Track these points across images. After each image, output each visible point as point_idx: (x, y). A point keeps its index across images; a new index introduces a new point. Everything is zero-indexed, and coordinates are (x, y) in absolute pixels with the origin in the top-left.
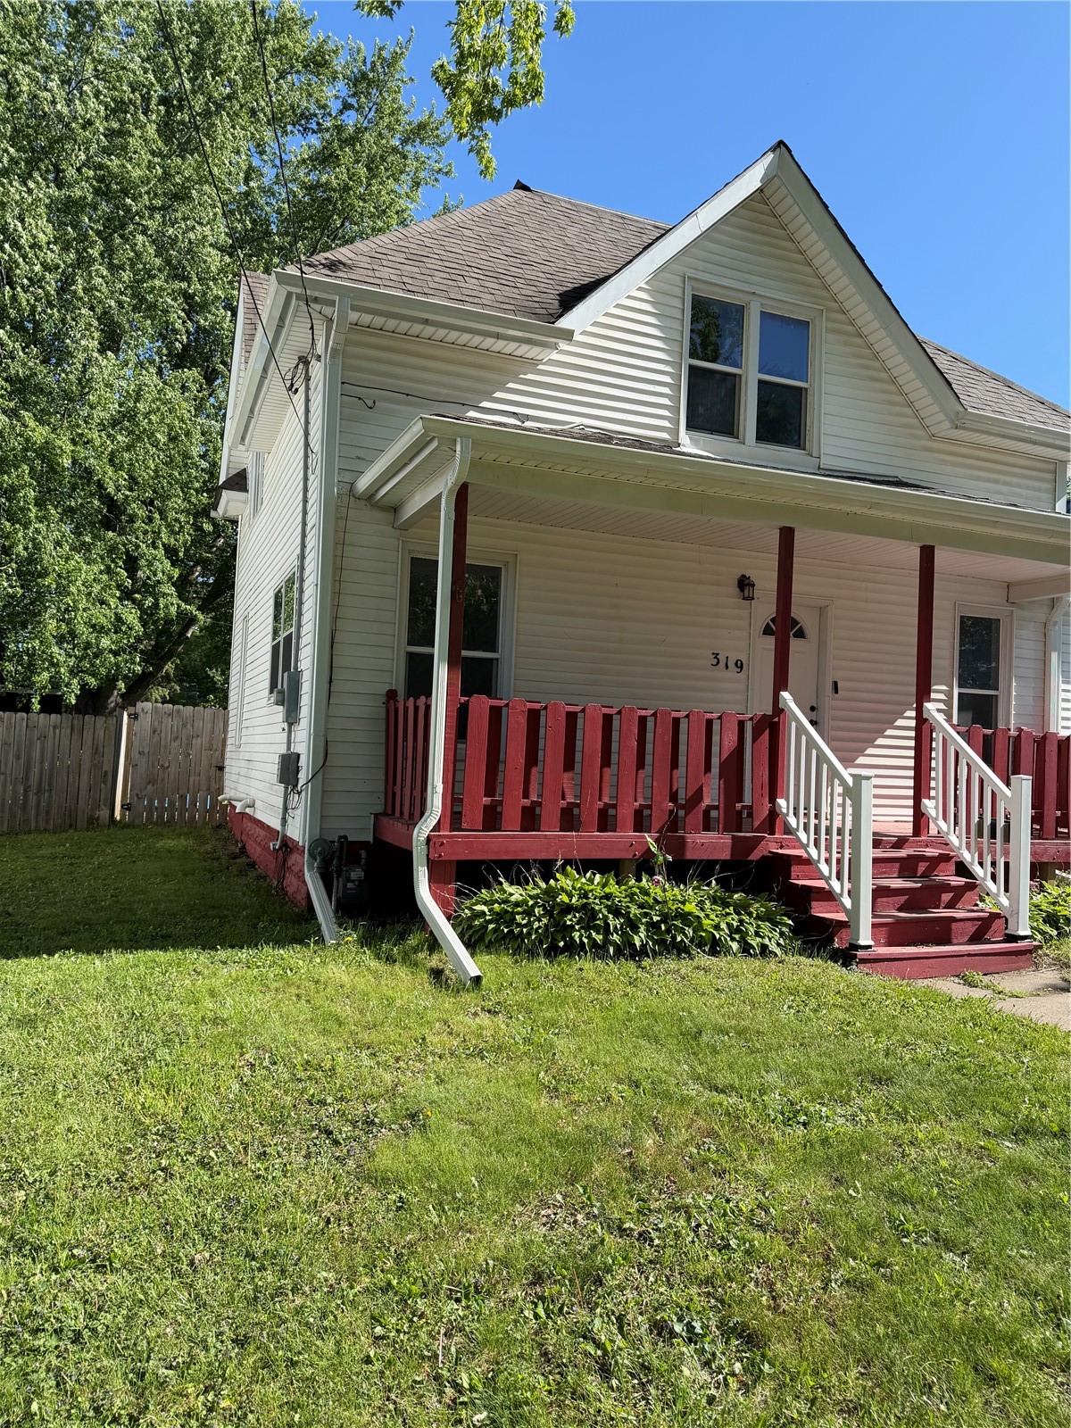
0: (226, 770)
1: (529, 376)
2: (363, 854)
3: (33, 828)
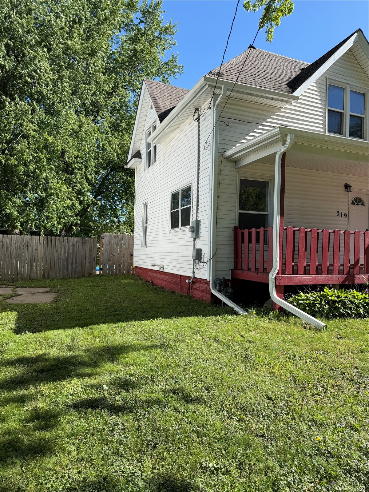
0: (134, 256)
1: (278, 113)
2: (230, 284)
3: (70, 277)
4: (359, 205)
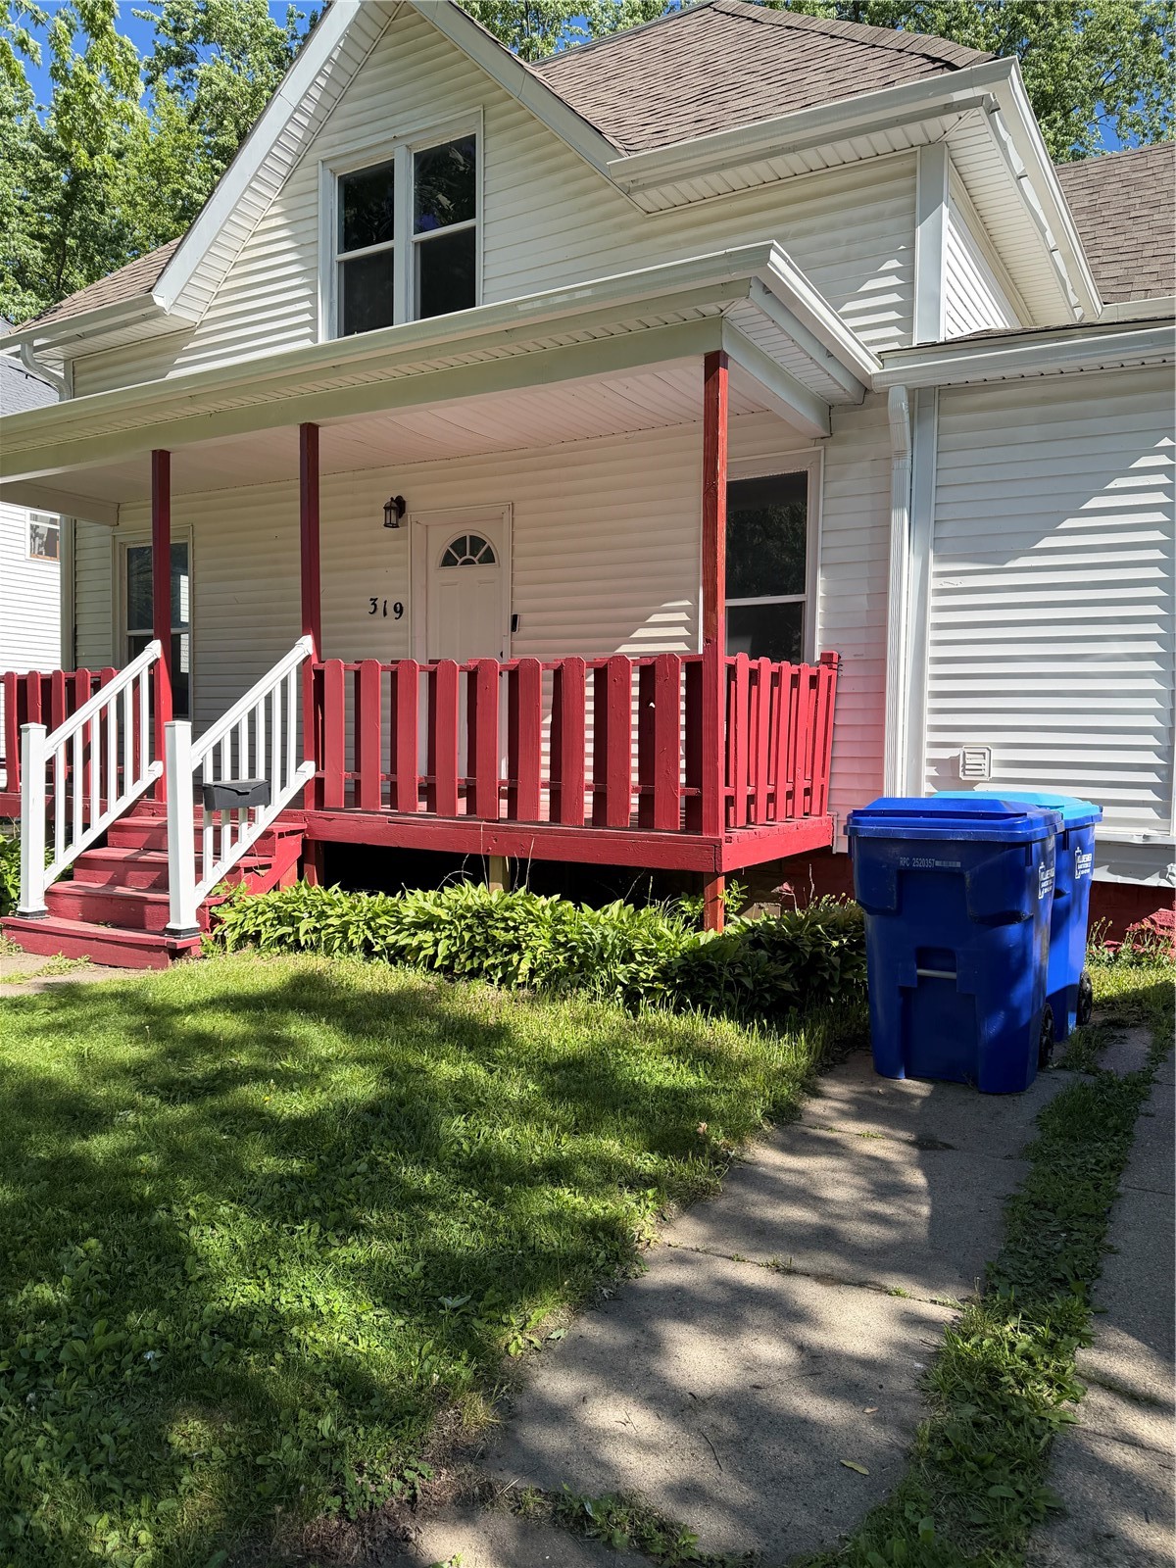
1: (191, 346)
4: (473, 562)
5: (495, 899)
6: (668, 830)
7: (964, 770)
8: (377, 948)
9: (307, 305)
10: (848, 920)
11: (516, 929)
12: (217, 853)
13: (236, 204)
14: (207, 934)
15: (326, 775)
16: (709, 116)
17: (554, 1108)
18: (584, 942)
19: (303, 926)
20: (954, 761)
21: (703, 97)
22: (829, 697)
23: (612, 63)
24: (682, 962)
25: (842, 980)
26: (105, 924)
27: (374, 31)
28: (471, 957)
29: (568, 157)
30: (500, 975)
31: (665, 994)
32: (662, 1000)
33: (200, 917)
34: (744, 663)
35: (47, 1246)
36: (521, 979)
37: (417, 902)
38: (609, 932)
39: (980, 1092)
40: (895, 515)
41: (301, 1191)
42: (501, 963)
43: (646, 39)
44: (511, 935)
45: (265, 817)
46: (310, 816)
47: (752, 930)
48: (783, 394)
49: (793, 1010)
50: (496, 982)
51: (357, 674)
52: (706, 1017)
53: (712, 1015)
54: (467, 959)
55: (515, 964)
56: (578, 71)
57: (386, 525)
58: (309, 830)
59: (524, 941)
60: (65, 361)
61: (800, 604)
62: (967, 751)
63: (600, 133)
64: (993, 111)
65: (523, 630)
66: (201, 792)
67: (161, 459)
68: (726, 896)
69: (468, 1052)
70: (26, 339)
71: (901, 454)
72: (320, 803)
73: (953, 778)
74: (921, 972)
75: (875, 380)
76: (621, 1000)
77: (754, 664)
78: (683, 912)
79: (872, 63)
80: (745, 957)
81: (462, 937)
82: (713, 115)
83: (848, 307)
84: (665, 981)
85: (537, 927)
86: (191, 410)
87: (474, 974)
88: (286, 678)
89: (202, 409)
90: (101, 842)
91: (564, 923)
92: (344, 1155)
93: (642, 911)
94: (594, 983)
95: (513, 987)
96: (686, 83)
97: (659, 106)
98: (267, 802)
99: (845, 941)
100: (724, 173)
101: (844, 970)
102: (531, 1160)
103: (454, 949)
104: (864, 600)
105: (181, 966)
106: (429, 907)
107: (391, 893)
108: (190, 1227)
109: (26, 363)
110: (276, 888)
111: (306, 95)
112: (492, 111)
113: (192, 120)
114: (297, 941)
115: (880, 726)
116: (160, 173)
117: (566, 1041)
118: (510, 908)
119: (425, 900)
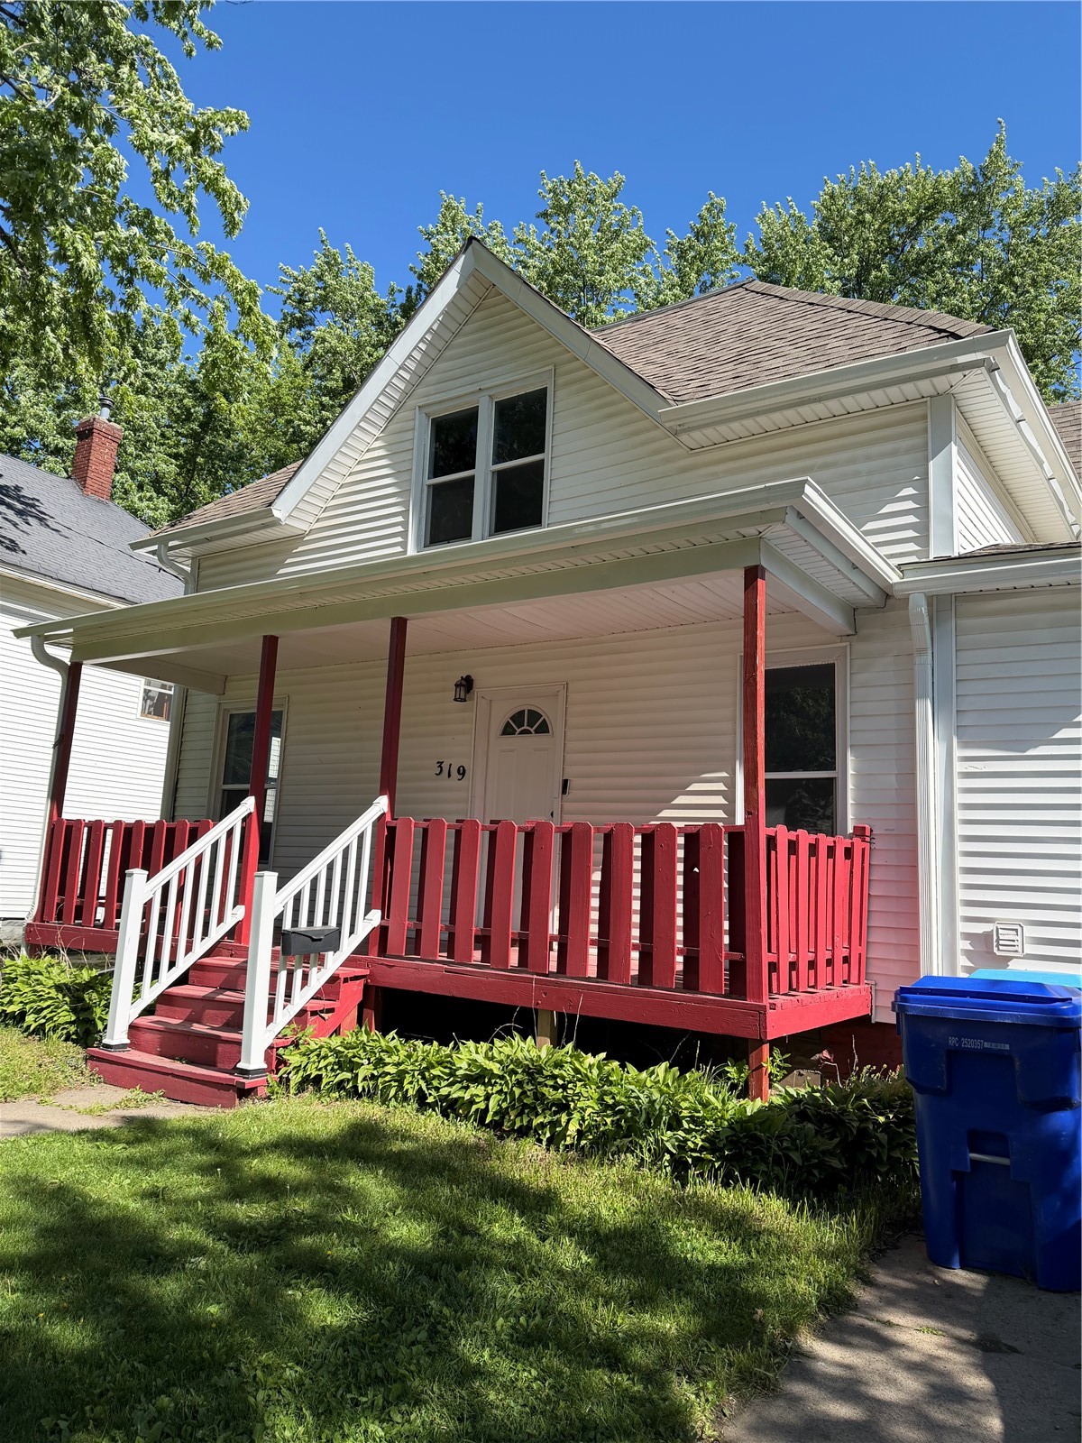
4: (530, 732)
5: (543, 1054)
6: (711, 996)
7: (998, 945)
8: (430, 1100)
9: (400, 519)
10: (893, 1095)
11: (564, 1087)
12: (288, 995)
13: (347, 439)
14: (273, 1076)
15: (391, 923)
16: (745, 373)
17: (608, 1283)
18: (632, 1106)
19: (362, 1072)
20: (988, 936)
21: (739, 359)
22: (863, 868)
23: (660, 330)
24: (730, 1132)
25: (890, 1157)
26: (180, 1060)
27: (467, 309)
28: (520, 1114)
29: (624, 405)
30: (548, 1135)
31: (713, 1166)
32: (710, 1171)
33: (267, 1059)
34: (783, 834)
35: (122, 1402)
36: (569, 1141)
37: (469, 1054)
38: (656, 1096)
39: (1040, 1289)
40: (919, 705)
41: (363, 1357)
42: (549, 1123)
43: (689, 312)
44: (559, 1094)
45: (334, 961)
46: (373, 961)
47: (797, 1101)
48: (812, 599)
49: (842, 1188)
50: (544, 1143)
51: (425, 831)
52: (754, 1191)
53: (761, 1191)
54: (516, 1117)
55: (564, 1124)
56: (631, 337)
57: (455, 700)
58: (371, 976)
59: (573, 1101)
60: (193, 558)
61: (831, 781)
62: (1000, 926)
63: (653, 387)
64: (993, 370)
65: (572, 793)
66: (280, 936)
67: (271, 643)
68: (770, 1063)
69: (520, 1216)
70: (162, 541)
71: (922, 651)
72: (383, 951)
73: (987, 952)
74: (974, 1155)
75: (896, 587)
76: (668, 1169)
77: (792, 835)
78: (729, 1079)
79: (885, 333)
80: (792, 1129)
81: (512, 1093)
82: (748, 373)
83: (870, 526)
84: (712, 1152)
85: (585, 1086)
86: (300, 604)
87: (523, 1132)
88: (363, 833)
89: (309, 603)
90: (183, 980)
91: (611, 1083)
92: (404, 1320)
93: (687, 1075)
94: (641, 1148)
95: (561, 1148)
96: (724, 347)
97: (701, 365)
98: (336, 948)
99: (891, 1116)
100: (758, 419)
101: (891, 1148)
102: (588, 1340)
103: (504, 1105)
104: (893, 778)
105: (248, 1106)
106: (480, 1059)
107: (444, 1043)
108: (257, 1390)
109: (161, 560)
110: (337, 1032)
111: (410, 356)
112: (561, 370)
113: (306, 368)
114: (355, 1087)
115: (914, 898)
116: (276, 406)
117: (615, 1210)
118: (559, 1065)
119: (477, 1053)
